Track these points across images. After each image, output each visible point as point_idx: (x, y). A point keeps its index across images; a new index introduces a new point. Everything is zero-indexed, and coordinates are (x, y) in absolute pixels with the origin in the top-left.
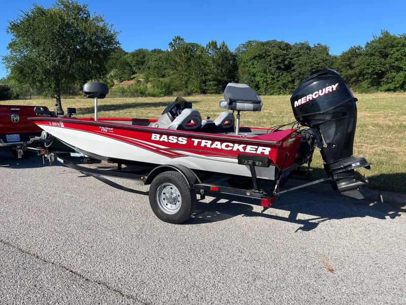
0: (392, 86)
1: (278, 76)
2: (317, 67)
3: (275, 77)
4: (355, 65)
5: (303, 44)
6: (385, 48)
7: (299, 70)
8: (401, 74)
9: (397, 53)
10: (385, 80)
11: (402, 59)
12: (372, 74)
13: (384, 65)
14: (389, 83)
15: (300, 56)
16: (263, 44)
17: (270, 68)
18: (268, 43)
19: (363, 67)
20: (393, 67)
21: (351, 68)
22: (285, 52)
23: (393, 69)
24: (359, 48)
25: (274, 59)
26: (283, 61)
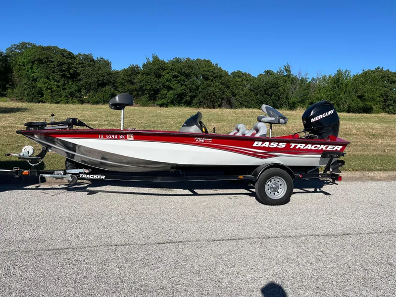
0: (165, 101)
1: (64, 85)
2: (103, 80)
3: (59, 84)
4: (136, 81)
5: (87, 56)
6: (158, 69)
7: (85, 80)
8: (171, 92)
9: (167, 75)
10: (160, 96)
11: (171, 80)
12: (150, 90)
13: (158, 83)
14: (162, 98)
15: (85, 66)
16: (43, 48)
17: (53, 75)
18: (49, 48)
19: (142, 83)
20: (164, 86)
21: (132, 83)
22: (70, 61)
23: (165, 88)
24: (137, 67)
25: (58, 66)
26: (68, 69)
